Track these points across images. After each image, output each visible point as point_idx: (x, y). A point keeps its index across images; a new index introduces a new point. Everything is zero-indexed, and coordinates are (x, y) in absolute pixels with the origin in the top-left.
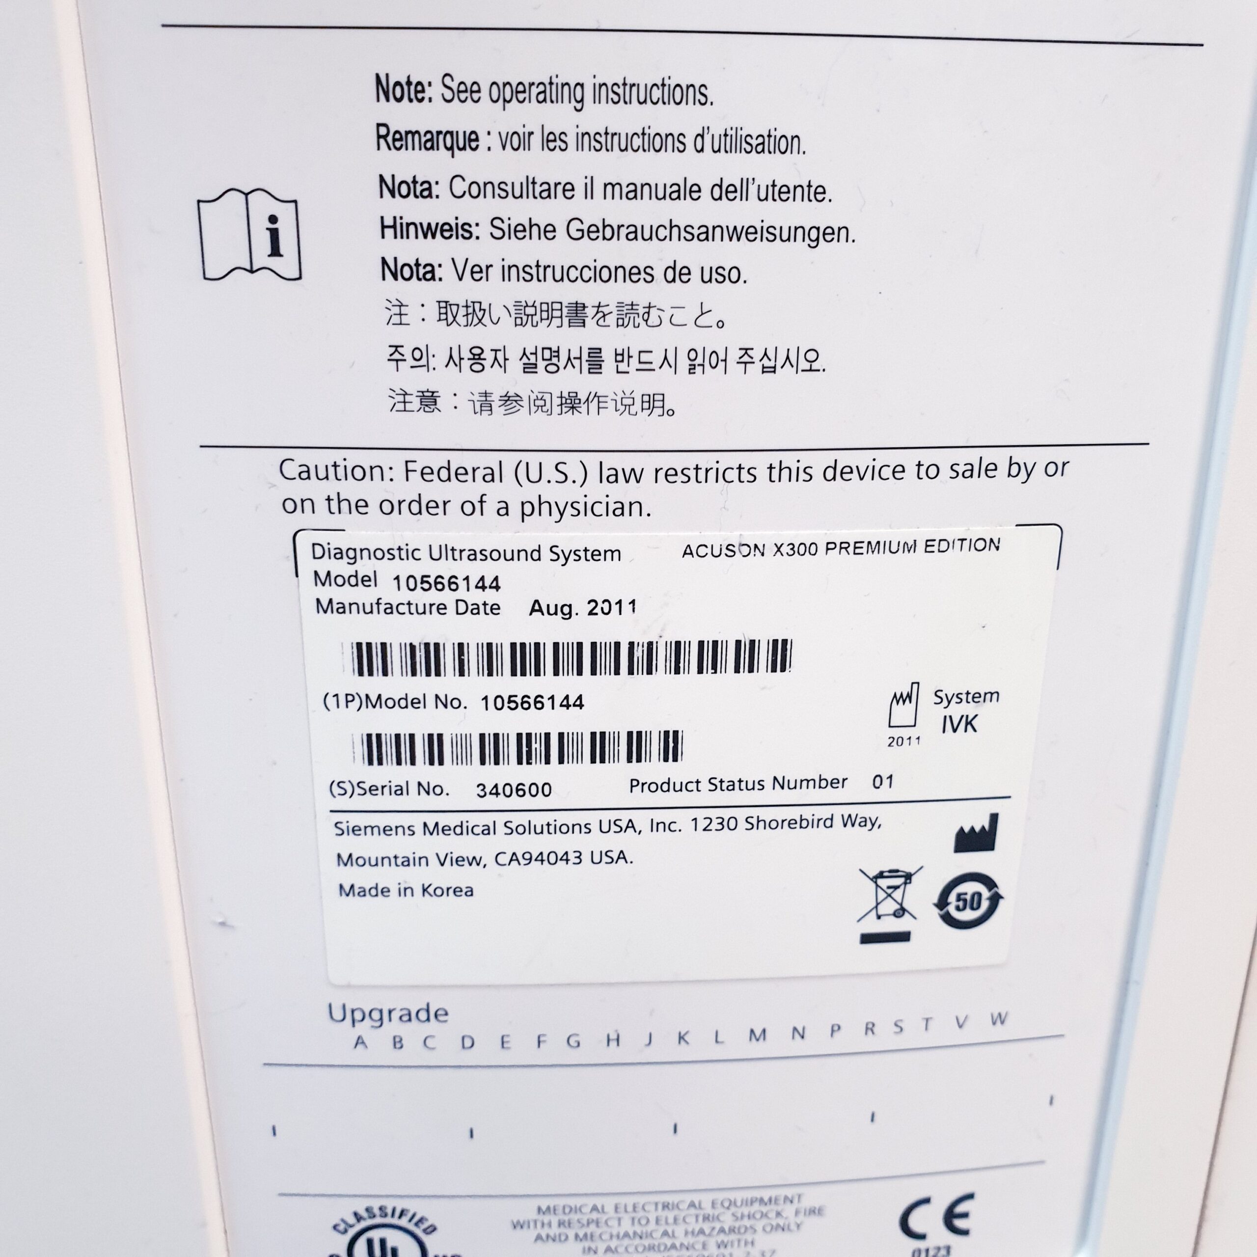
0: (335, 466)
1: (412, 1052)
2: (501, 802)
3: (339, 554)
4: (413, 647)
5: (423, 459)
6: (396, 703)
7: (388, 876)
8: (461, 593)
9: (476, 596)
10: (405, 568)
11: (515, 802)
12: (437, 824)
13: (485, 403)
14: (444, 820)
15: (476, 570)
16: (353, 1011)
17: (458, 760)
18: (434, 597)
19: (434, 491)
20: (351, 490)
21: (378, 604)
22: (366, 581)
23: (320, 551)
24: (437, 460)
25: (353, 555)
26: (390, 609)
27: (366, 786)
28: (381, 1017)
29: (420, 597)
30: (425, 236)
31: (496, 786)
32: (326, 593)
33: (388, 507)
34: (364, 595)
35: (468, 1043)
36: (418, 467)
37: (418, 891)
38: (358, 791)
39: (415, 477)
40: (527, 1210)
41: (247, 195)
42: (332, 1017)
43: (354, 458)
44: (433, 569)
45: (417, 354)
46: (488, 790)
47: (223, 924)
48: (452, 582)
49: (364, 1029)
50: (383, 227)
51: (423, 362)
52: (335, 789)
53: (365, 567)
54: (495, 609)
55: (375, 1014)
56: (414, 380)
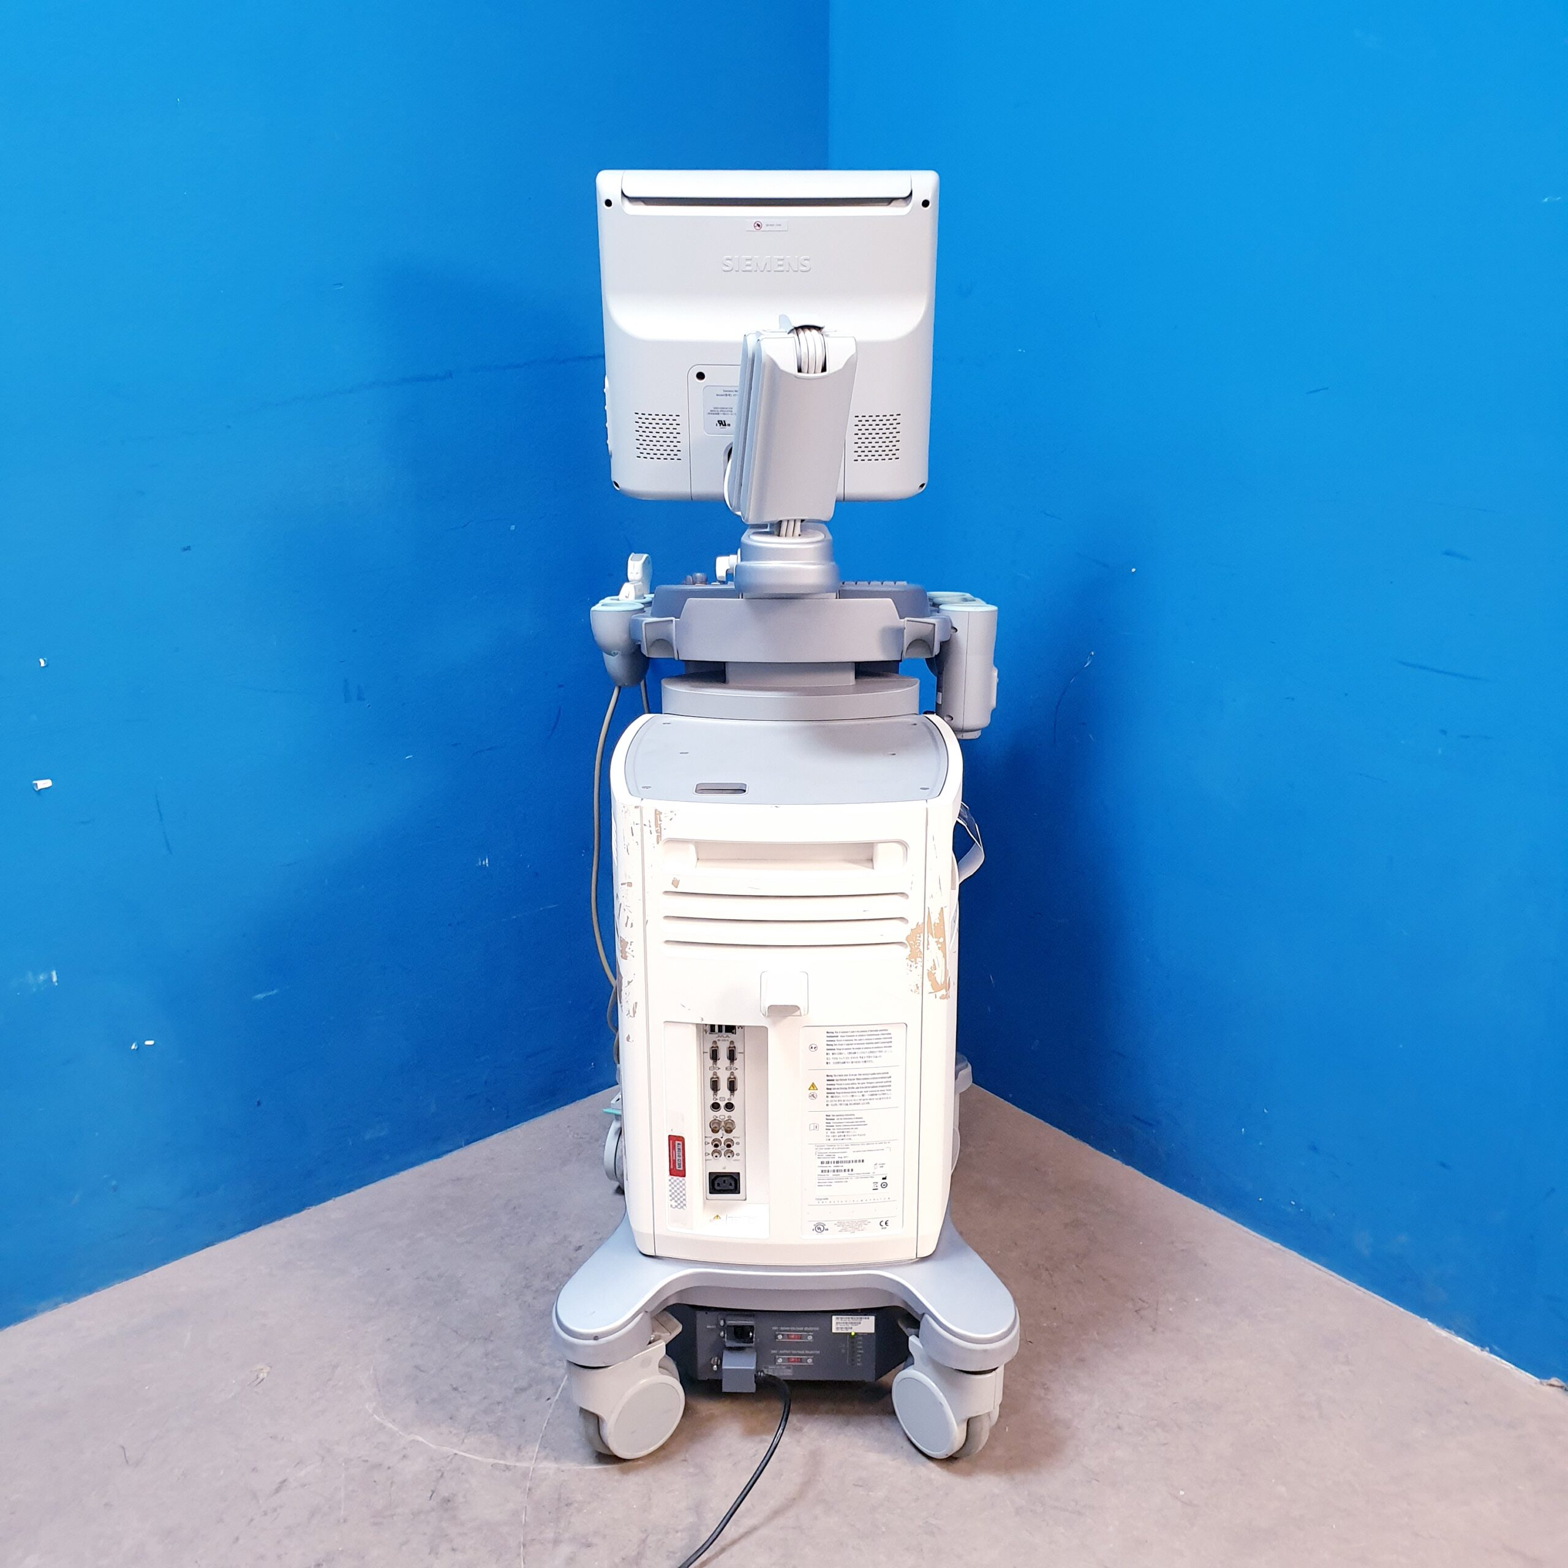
0: (819, 1146)
3: (819, 1154)
6: (824, 1167)
7: (822, 1184)
9: (833, 1157)
10: (826, 1155)
12: (828, 1179)
13: (834, 1140)
17: (830, 1172)
20: (821, 1148)
21: (823, 1158)
22: (822, 1156)
23: (817, 1154)
24: (830, 1145)
25: (821, 1154)
28: (821, 1199)
29: (828, 1157)
30: (830, 1127)
31: (835, 1175)
32: (817, 1157)
33: (825, 1149)
35: (830, 1203)
37: (826, 1185)
38: (820, 1176)
39: (828, 1146)
42: (816, 1199)
43: (822, 1145)
44: (829, 1155)
46: (833, 1175)
47: (805, 1190)
48: (831, 1156)
49: (819, 1201)
52: (818, 1176)
54: (835, 1158)
56: (828, 1138)
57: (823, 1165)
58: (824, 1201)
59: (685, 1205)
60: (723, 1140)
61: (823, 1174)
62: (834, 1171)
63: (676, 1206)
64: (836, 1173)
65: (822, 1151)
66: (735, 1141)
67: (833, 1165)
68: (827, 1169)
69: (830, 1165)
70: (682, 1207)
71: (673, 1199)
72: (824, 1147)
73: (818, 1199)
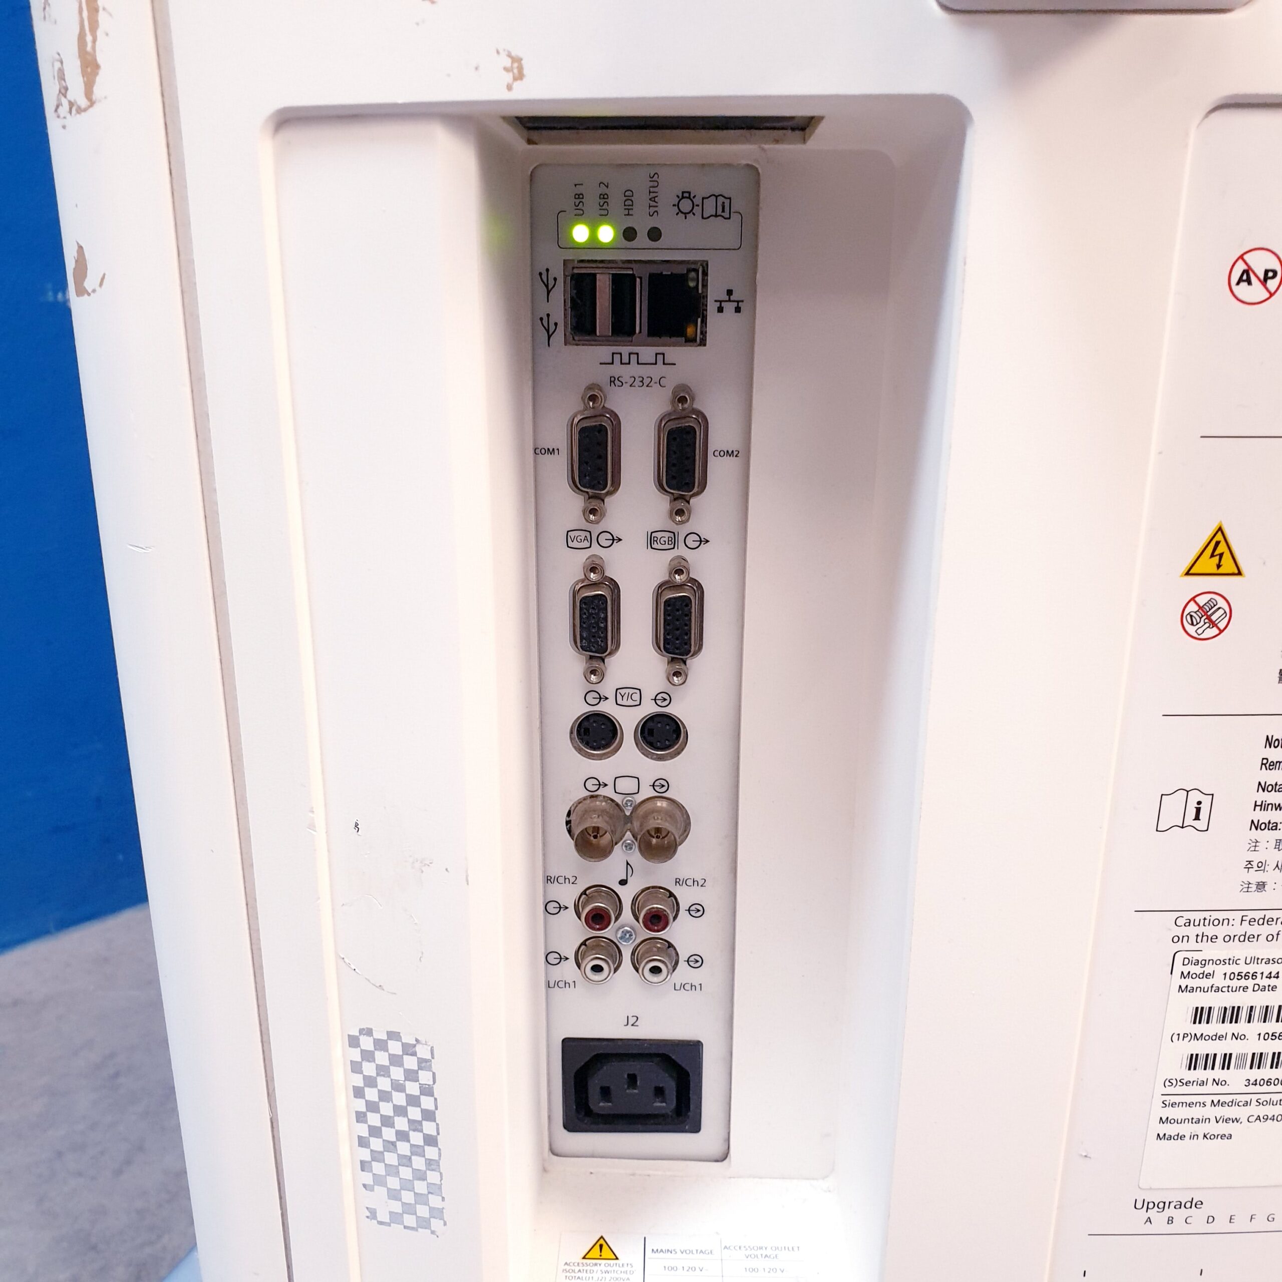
0: (1205, 919)
2: (1258, 1089)
3: (1197, 962)
4: (1225, 1008)
5: (1251, 915)
6: (1210, 1038)
7: (1186, 1129)
8: (1258, 981)
9: (1265, 982)
10: (1229, 969)
11: (1265, 1088)
12: (1219, 1101)
14: (1223, 1098)
15: (1267, 969)
16: (1148, 1203)
17: (1237, 1067)
18: (1243, 983)
19: (1255, 930)
20: (1210, 931)
21: (1212, 987)
22: (1208, 976)
23: (1187, 961)
24: (1258, 915)
25: (1204, 963)
26: (1218, 989)
27: (1184, 1082)
28: (1164, 1206)
29: (1235, 983)
30: (1276, 809)
31: (1256, 1080)
32: (1184, 983)
33: (1228, 939)
34: (1205, 983)
35: (1211, 1220)
36: (1248, 919)
37: (1201, 1136)
38: (1179, 1083)
39: (1246, 924)
42: (1135, 1207)
43: (1215, 915)
44: (1244, 969)
45: (1260, 865)
46: (1251, 1083)
47: (1086, 1156)
48: (1254, 976)
49: (1153, 1213)
50: (1256, 805)
51: (1262, 868)
52: (1167, 1083)
53: (1208, 969)
54: (1274, 988)
55: (1161, 1205)
56: (1255, 877)
57: (1202, 1028)
58: (1179, 1215)
59: (438, 1213)
60: (627, 895)
61: (1200, 1074)
62: (1257, 1061)
63: (395, 1218)
64: (1266, 1072)
65: (1210, 951)
67: (1258, 1027)
68: (1219, 1048)
69: (1242, 1027)
70: (423, 1223)
71: (379, 1181)
72: (1221, 931)
73: (1147, 1206)
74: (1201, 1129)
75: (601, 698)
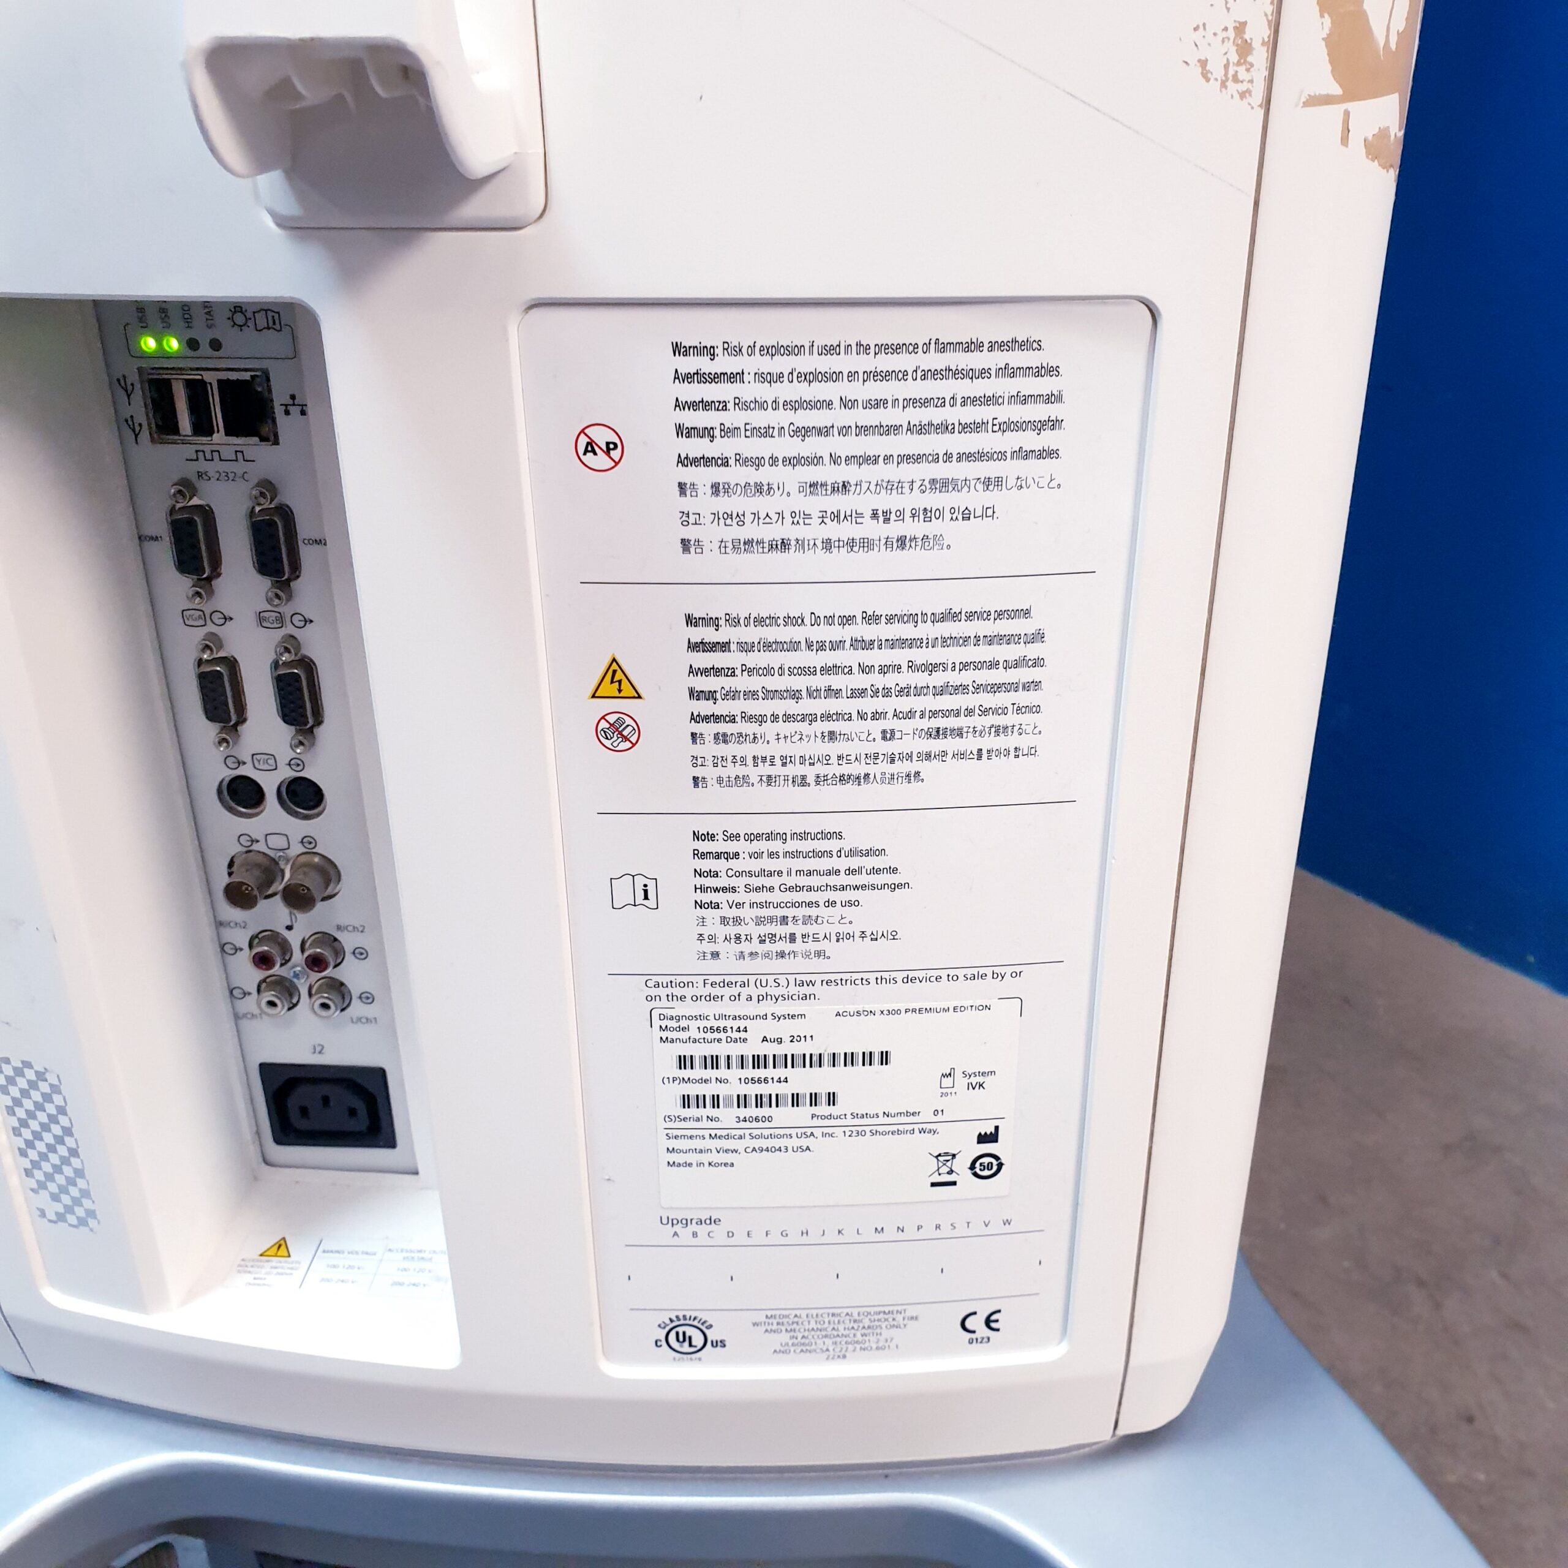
0: (671, 982)
1: (702, 1239)
2: (747, 1125)
3: (672, 1018)
4: (705, 1057)
5: (712, 979)
6: (697, 1081)
7: (692, 1158)
8: (729, 1033)
9: (736, 1035)
10: (702, 1024)
11: (754, 1124)
12: (716, 1135)
13: (742, 955)
14: (719, 1132)
15: (736, 1024)
16: (672, 1220)
17: (725, 1106)
18: (716, 1035)
19: (717, 991)
20: (678, 992)
21: (689, 1038)
22: (684, 1029)
23: (662, 1017)
24: (718, 979)
25: (678, 1019)
26: (695, 1041)
27: (682, 1118)
28: (687, 1223)
29: (709, 1036)
30: (715, 892)
31: (745, 1118)
32: (664, 1035)
33: (696, 998)
34: (683, 1035)
35: (730, 1234)
36: (709, 982)
37: (707, 1164)
38: (677, 1119)
39: (708, 986)
40: (761, 1317)
41: (633, 876)
42: (662, 1223)
43: (679, 979)
44: (715, 1024)
45: (710, 937)
46: (741, 1119)
47: (609, 1180)
48: (725, 1029)
49: (678, 1228)
50: (696, 888)
51: (713, 940)
52: (667, 1119)
53: (683, 1023)
54: (745, 1040)
55: (684, 1222)
56: (709, 948)
57: (687, 1073)
58: (702, 1230)
59: (91, 1214)
60: (294, 939)
61: (693, 1112)
62: (742, 1101)
63: (60, 1217)
64: (752, 1111)
65: (680, 1009)
66: (348, 941)
67: (735, 1073)
68: (708, 1090)
69: (722, 1072)
70: (82, 1222)
71: (42, 1186)
72: (688, 992)
73: (672, 1222)
74: (705, 1158)
75: (241, 763)
